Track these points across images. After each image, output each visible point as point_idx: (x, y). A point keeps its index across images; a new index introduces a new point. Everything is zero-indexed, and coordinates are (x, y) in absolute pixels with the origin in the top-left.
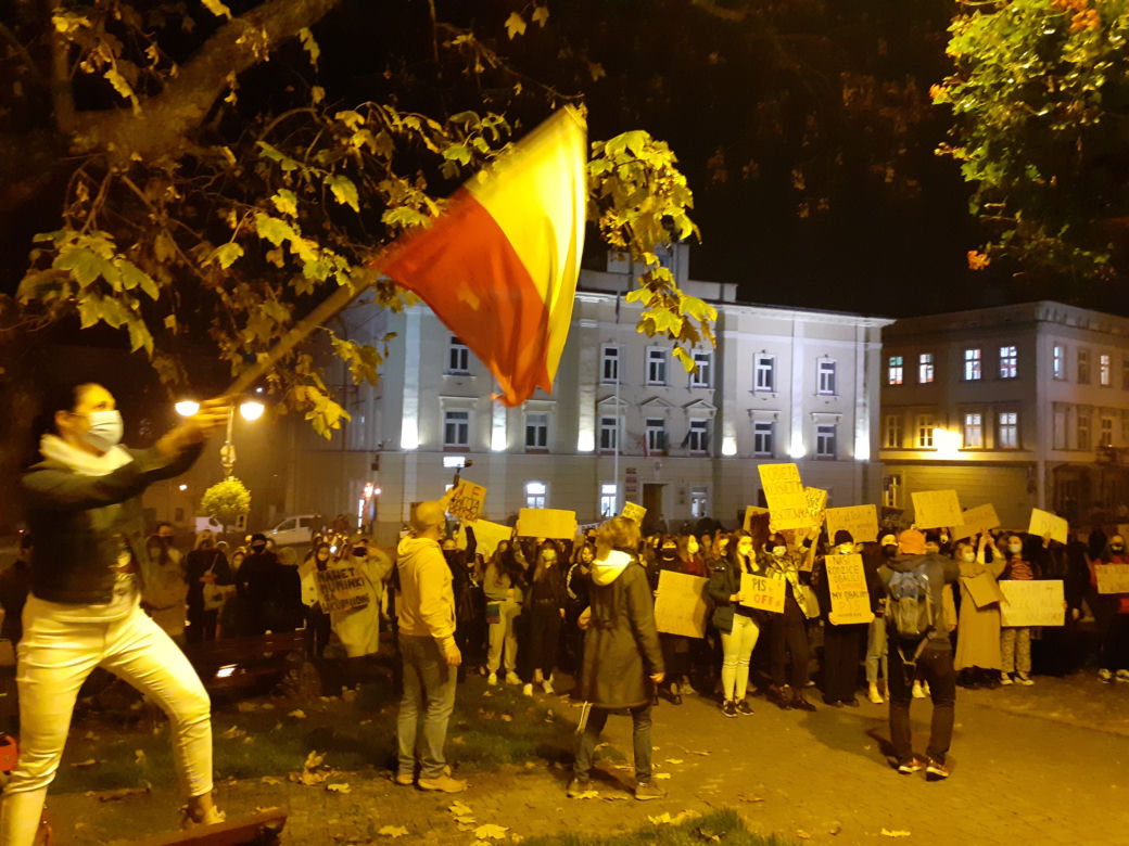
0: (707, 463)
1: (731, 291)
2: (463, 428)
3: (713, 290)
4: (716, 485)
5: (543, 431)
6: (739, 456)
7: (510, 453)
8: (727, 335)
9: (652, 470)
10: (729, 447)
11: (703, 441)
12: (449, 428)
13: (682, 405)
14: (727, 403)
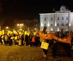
0: (68, 27)
1: (70, 11)
2: (46, 25)
3: (68, 11)
4: (69, 28)
5: (52, 24)
6: (71, 26)
7: (50, 26)
8: (70, 15)
9: (62, 27)
10: (70, 25)
11: (67, 25)
12: (45, 25)
13: (65, 22)
14: (70, 21)
